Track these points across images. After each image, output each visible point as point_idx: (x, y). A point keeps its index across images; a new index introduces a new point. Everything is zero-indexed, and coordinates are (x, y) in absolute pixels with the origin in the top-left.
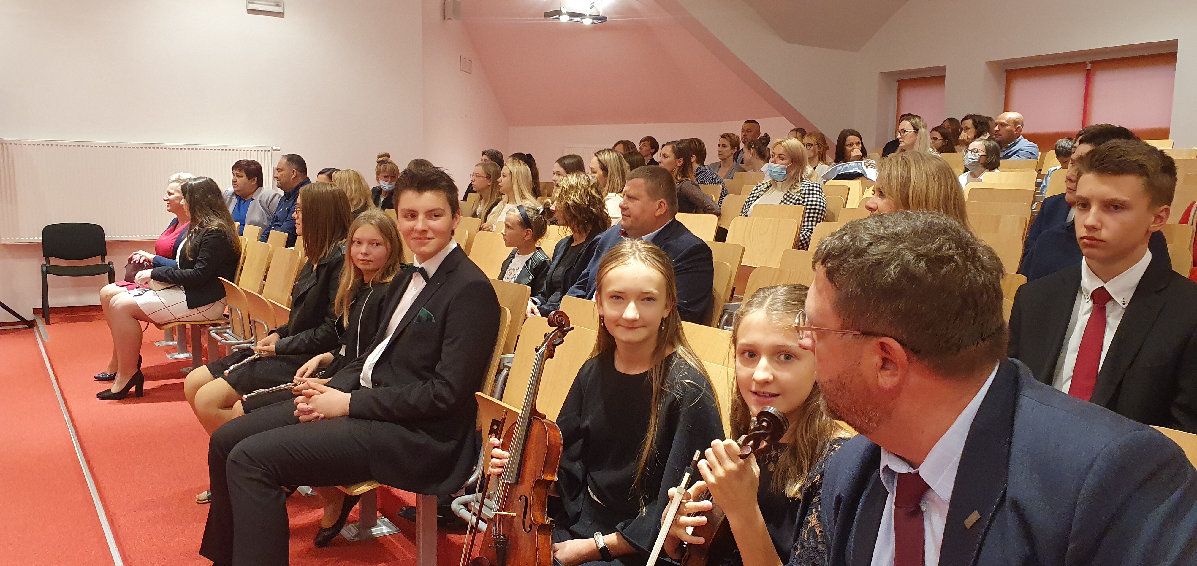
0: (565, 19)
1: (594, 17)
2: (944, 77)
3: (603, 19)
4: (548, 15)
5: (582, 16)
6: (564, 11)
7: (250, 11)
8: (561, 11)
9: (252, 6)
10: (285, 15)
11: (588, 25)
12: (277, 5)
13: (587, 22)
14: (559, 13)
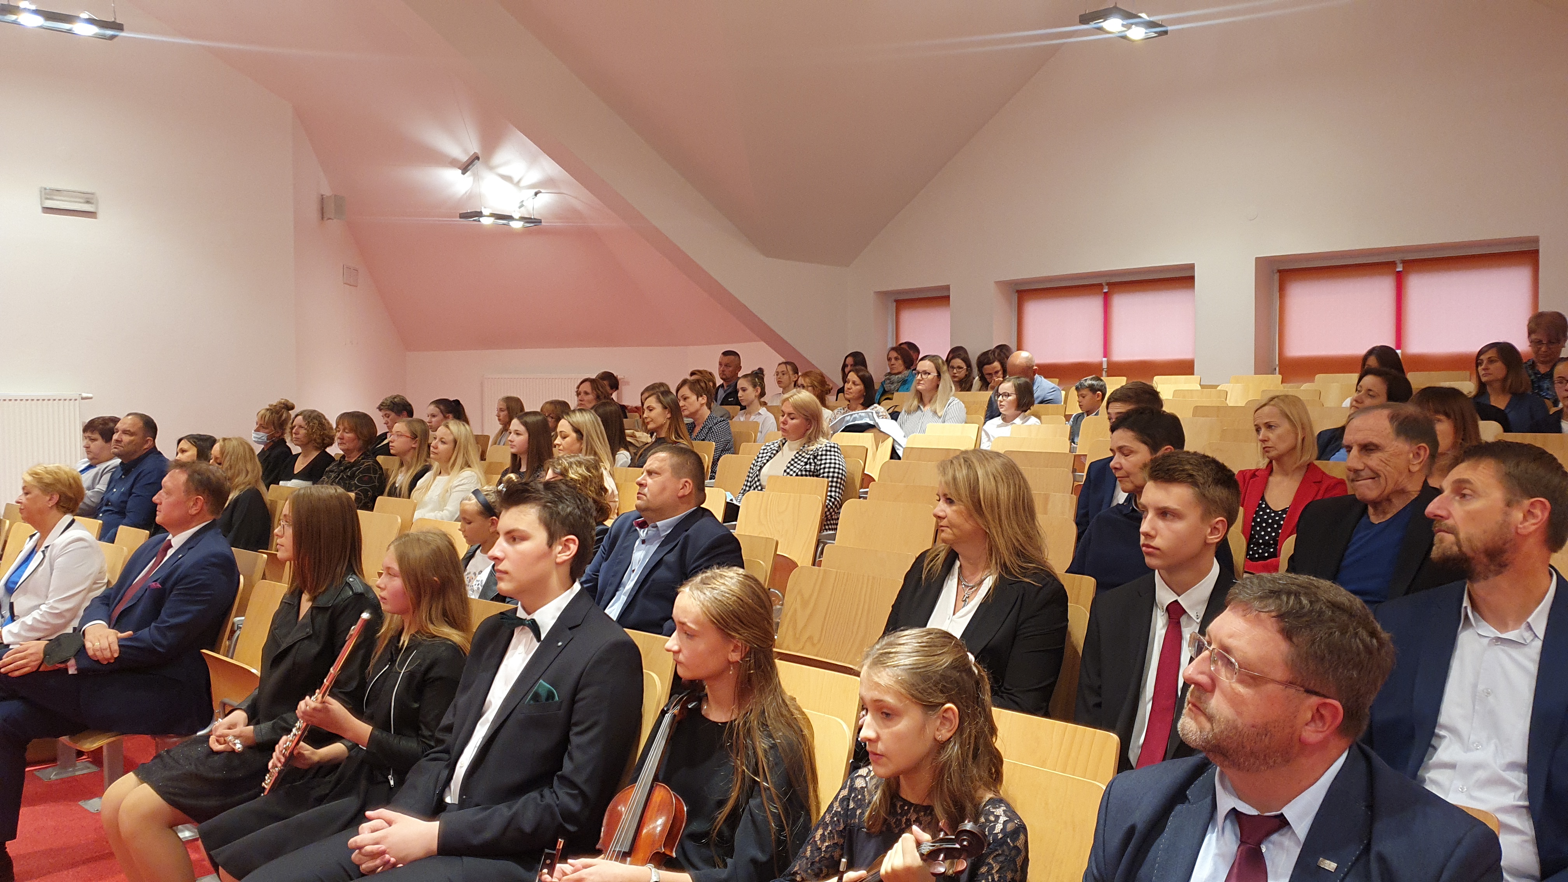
0: (486, 221)
1: (525, 220)
2: (949, 297)
3: (537, 222)
4: (465, 216)
5: (510, 218)
6: (486, 212)
7: (48, 210)
8: (481, 212)
9: (49, 204)
10: (100, 215)
11: (517, 229)
12: (88, 202)
13: (517, 225)
14: (479, 214)
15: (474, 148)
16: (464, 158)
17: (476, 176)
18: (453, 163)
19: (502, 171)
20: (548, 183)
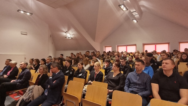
0: (67, 38)
1: (71, 38)
3: (72, 38)
4: (65, 37)
5: (69, 38)
9: (22, 33)
10: (27, 35)
12: (26, 33)
13: (70, 38)
14: (67, 37)
15: (67, 31)
16: (66, 32)
17: (66, 33)
18: (64, 32)
19: (69, 33)
20: (74, 34)
